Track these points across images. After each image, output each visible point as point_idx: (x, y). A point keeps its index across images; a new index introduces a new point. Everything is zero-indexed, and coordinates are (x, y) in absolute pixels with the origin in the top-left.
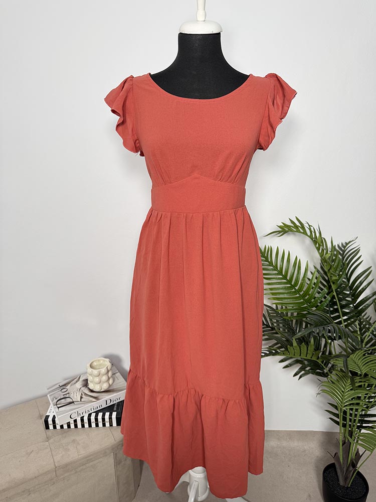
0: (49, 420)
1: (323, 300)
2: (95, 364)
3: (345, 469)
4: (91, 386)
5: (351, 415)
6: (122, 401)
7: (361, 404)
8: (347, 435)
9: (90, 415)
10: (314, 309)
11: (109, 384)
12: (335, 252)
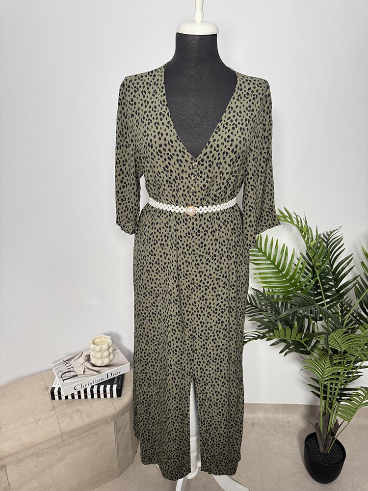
0: (54, 391)
1: (308, 284)
2: (97, 340)
3: (325, 438)
4: (93, 361)
5: (331, 389)
6: (121, 375)
7: (340, 379)
8: (327, 407)
9: (92, 387)
10: (300, 292)
11: (110, 359)
12: (320, 240)
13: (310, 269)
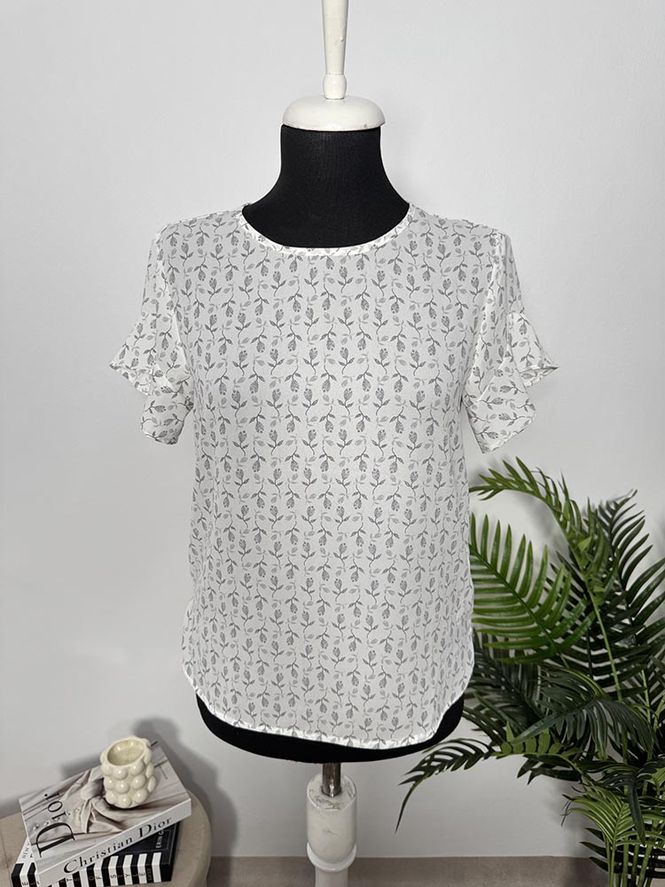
0: (21, 875)
1: (578, 622)
2: (119, 749)
4: (110, 797)
6: (174, 825)
9: (106, 861)
10: (560, 641)
11: (148, 791)
12: (597, 526)
13: (581, 589)
